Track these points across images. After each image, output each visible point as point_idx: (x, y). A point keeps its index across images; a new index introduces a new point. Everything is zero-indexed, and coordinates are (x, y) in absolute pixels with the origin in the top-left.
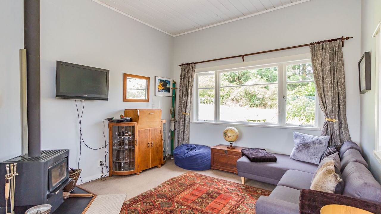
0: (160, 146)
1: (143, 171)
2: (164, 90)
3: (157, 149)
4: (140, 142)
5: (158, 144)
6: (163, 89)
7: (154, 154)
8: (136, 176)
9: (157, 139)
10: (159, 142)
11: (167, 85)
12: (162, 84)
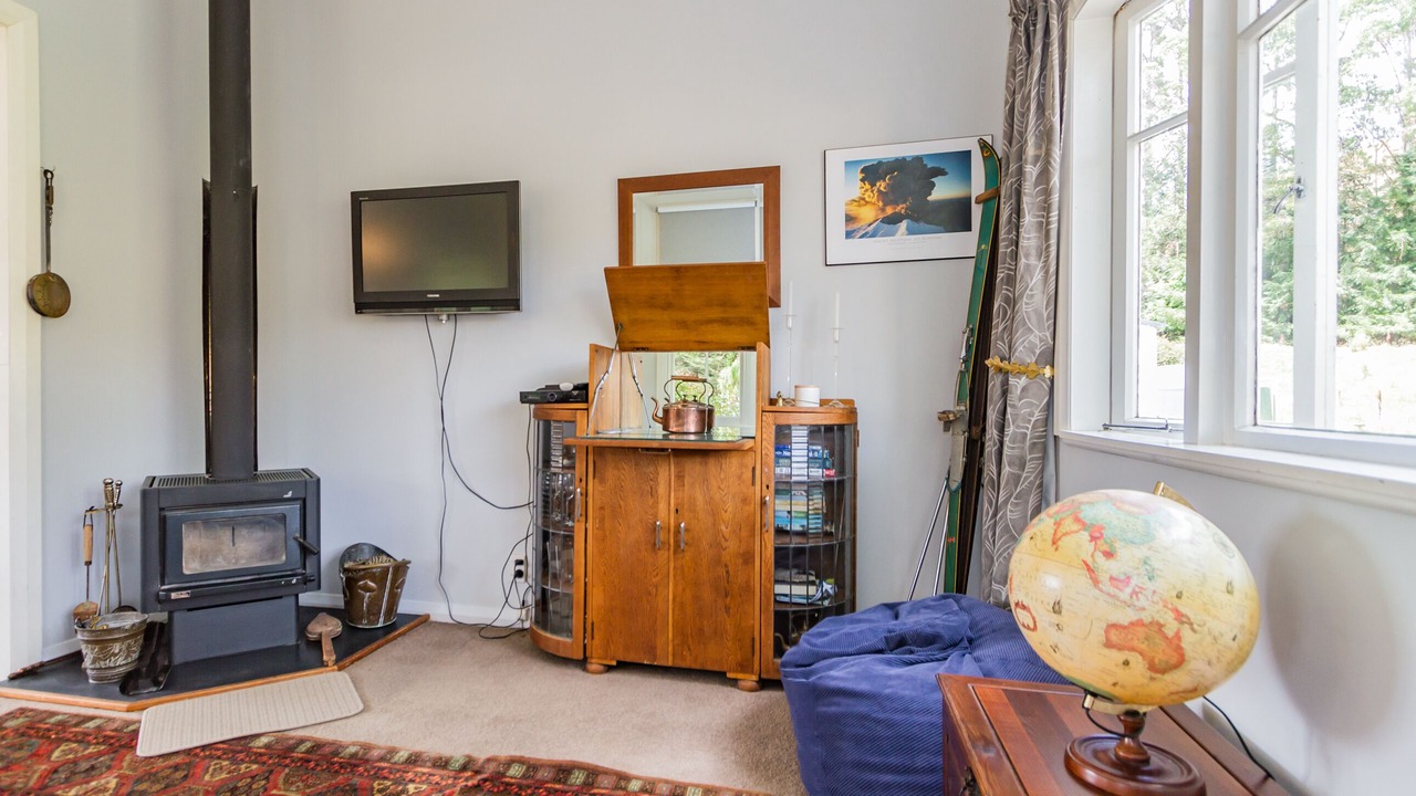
0: (748, 558)
1: (623, 666)
2: (904, 225)
3: (722, 571)
4: (602, 508)
5: (732, 546)
6: (893, 220)
7: (696, 598)
8: (579, 672)
9: (726, 516)
10: (744, 534)
11: (933, 185)
12: (882, 185)
